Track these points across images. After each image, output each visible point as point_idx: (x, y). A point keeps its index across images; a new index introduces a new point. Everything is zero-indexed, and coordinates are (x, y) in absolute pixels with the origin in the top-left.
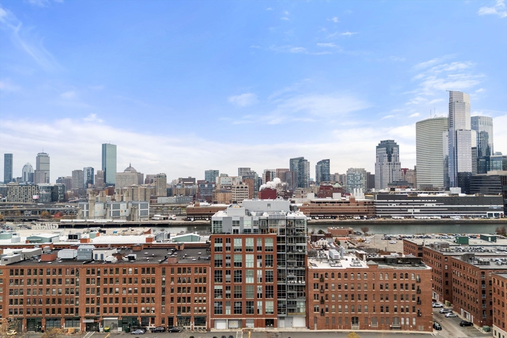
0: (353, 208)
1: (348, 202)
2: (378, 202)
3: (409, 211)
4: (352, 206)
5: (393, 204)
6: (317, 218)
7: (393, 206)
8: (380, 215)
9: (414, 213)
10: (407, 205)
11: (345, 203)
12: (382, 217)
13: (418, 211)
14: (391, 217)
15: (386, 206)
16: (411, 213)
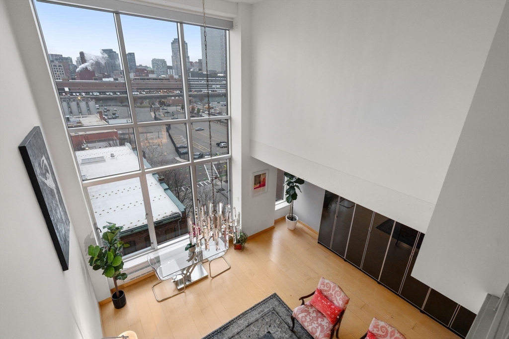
0: (173, 84)
1: (169, 79)
2: (192, 79)
3: (214, 86)
4: (172, 82)
5: (202, 81)
6: (144, 93)
7: (202, 83)
8: (194, 90)
9: (217, 88)
10: (212, 82)
11: (166, 79)
12: (195, 91)
13: (218, 86)
14: (201, 91)
15: (198, 83)
16: (214, 88)
